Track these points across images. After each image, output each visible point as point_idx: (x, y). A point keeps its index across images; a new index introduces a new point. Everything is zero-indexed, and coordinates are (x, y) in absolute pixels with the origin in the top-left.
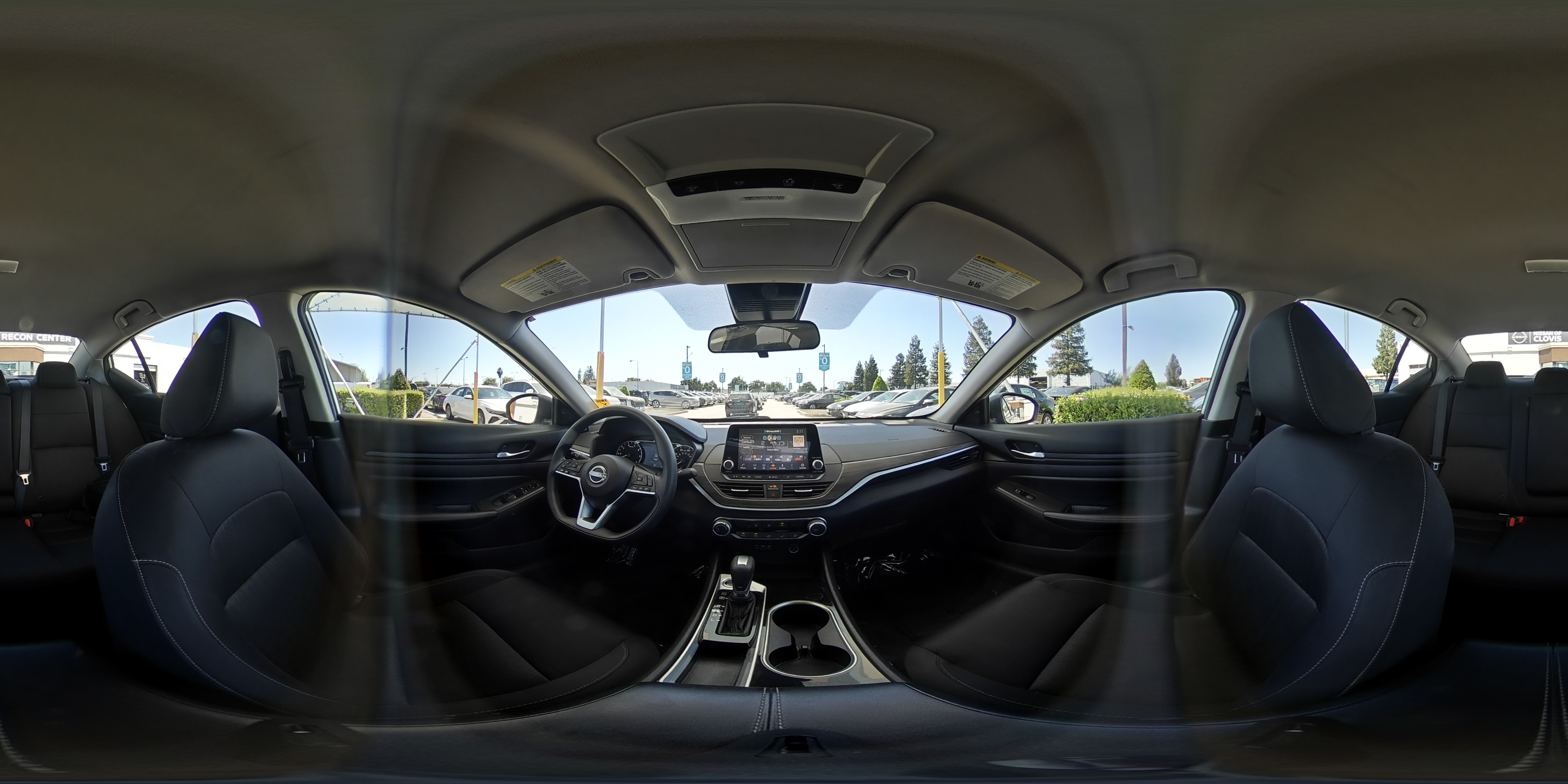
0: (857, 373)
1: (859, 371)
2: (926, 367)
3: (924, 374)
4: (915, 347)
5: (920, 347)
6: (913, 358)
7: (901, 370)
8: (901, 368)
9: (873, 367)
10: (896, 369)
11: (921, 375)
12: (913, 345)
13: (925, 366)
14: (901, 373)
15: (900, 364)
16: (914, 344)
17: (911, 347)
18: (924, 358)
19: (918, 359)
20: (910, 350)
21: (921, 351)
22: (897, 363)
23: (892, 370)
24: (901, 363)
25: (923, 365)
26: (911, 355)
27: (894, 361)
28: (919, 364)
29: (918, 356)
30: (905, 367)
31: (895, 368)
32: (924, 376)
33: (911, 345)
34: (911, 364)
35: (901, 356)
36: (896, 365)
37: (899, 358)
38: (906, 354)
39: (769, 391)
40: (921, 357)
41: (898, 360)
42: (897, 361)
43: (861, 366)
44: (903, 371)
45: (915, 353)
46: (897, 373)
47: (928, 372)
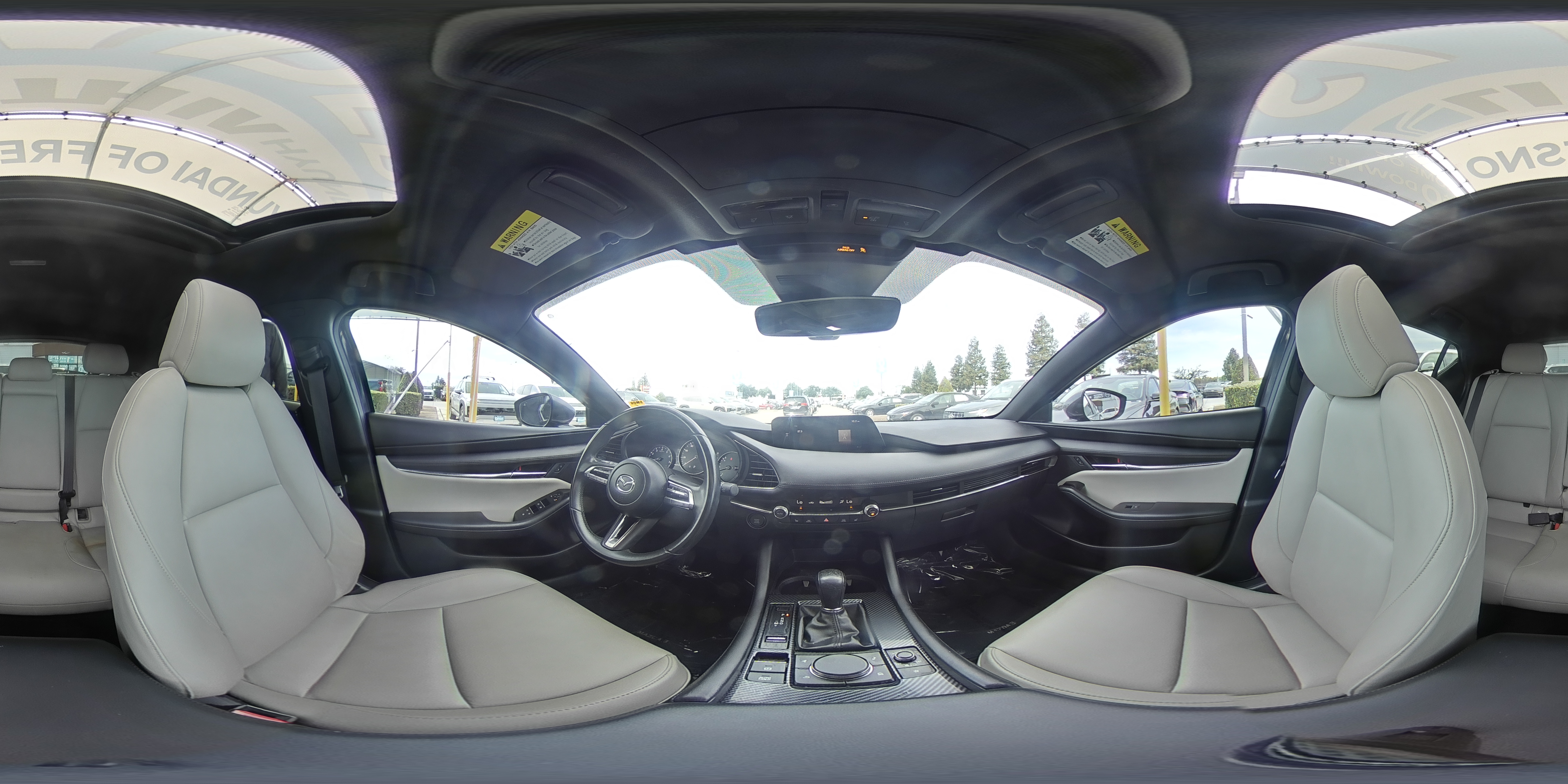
0: (914, 375)
1: (916, 375)
2: (986, 368)
3: (984, 375)
4: (973, 348)
5: (979, 349)
6: (972, 359)
7: (960, 371)
8: (960, 369)
9: (930, 369)
10: (955, 371)
11: (981, 376)
12: (972, 346)
13: (984, 367)
14: (960, 374)
15: (959, 366)
16: (973, 344)
17: (970, 347)
18: (983, 359)
19: (978, 360)
20: (969, 351)
21: (980, 351)
22: (955, 364)
23: (951, 372)
24: (959, 364)
25: (983, 366)
26: (970, 356)
27: (952, 363)
28: (979, 365)
29: (977, 357)
30: (963, 369)
31: (953, 370)
32: (984, 376)
33: (970, 345)
34: (969, 364)
35: (959, 358)
36: (955, 367)
37: (957, 359)
38: (964, 356)
39: (823, 396)
40: (981, 357)
41: (957, 361)
42: (955, 363)
43: (918, 369)
44: (961, 373)
45: (974, 354)
46: (956, 375)
47: (988, 373)
